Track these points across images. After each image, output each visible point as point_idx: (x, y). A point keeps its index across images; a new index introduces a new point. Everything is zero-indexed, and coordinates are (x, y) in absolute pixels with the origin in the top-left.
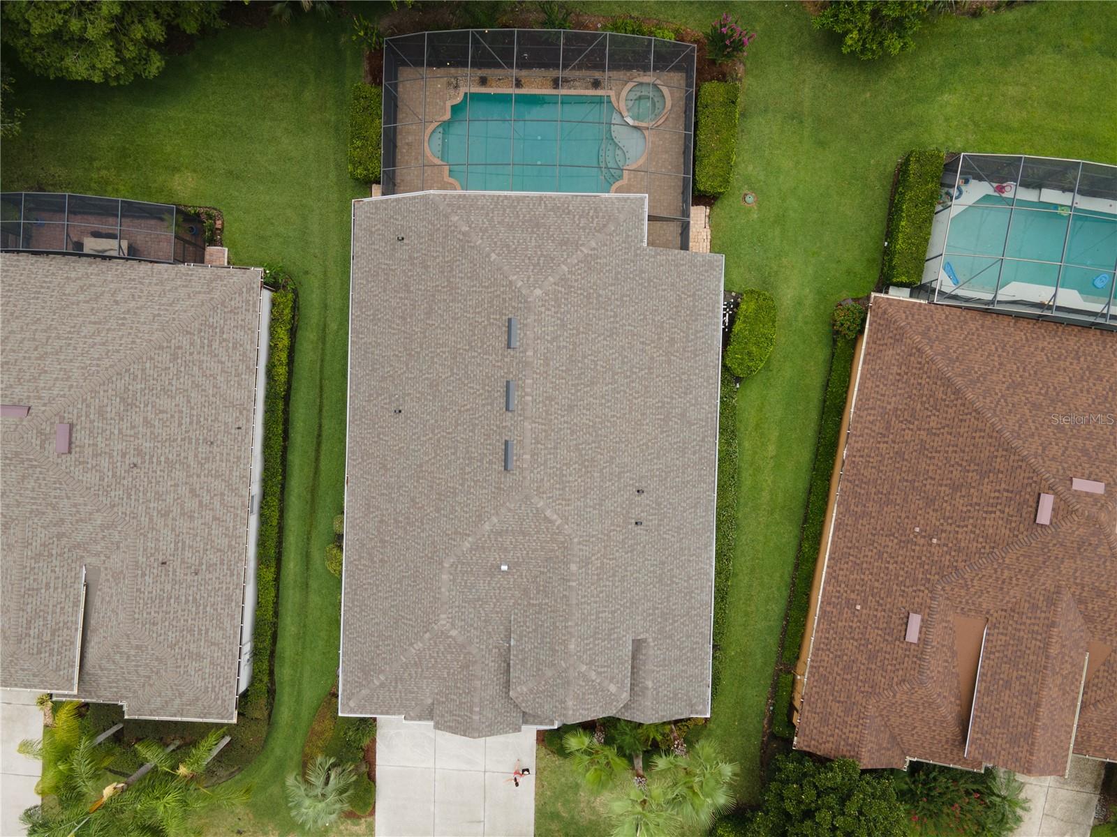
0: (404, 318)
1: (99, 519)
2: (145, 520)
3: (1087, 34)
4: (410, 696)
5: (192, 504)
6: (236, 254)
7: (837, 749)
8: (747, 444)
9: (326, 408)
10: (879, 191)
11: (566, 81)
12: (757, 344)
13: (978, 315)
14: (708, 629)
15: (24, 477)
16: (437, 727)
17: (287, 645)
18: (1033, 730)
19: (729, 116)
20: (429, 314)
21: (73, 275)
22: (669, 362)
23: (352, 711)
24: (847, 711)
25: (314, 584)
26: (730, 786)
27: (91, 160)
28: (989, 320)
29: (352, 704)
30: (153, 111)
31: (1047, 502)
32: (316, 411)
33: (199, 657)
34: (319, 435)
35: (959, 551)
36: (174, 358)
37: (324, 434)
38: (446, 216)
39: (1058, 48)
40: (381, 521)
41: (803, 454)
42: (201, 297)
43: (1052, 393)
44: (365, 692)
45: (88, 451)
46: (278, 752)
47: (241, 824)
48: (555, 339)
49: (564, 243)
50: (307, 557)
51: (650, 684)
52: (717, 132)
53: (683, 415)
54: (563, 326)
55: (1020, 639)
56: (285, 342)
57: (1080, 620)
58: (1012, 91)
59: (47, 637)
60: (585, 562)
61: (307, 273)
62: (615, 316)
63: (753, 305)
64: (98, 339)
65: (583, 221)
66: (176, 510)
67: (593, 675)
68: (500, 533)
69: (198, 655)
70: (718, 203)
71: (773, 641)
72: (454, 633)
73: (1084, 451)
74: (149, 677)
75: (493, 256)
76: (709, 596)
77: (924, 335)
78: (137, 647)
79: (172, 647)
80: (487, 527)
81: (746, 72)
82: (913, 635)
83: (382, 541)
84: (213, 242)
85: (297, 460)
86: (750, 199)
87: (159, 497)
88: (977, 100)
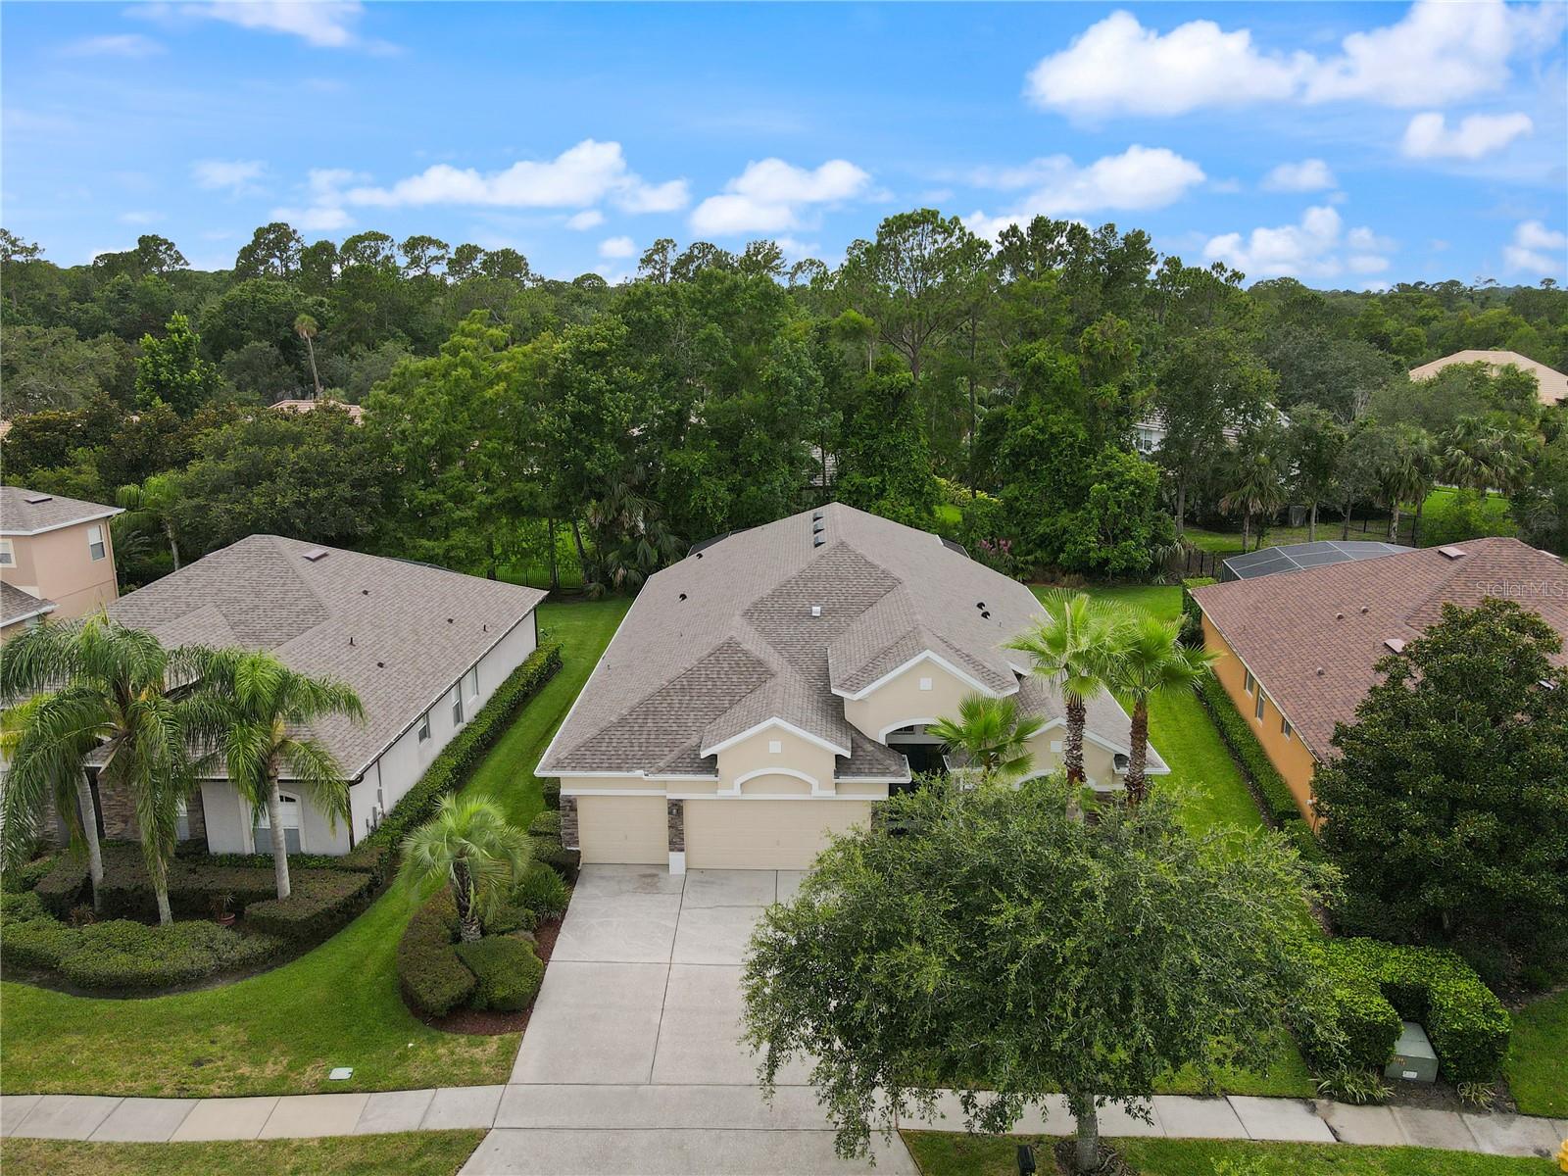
4: (664, 739)
68: (810, 580)
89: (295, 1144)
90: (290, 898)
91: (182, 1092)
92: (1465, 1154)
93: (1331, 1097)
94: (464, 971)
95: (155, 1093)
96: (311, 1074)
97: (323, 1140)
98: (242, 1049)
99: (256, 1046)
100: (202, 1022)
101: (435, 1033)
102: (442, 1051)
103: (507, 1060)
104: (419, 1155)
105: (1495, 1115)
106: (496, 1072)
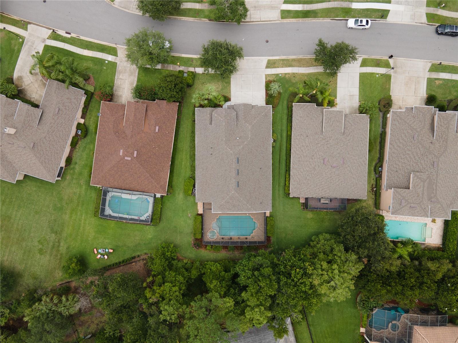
0: (260, 187)
1: (319, 145)
2: (311, 145)
3: (123, 250)
4: (257, 110)
5: (302, 148)
6: (298, 201)
7: (170, 103)
8: (188, 164)
9: (278, 169)
10: (163, 217)
11: (229, 239)
12: (188, 185)
13: (145, 191)
14: (197, 126)
15: (333, 153)
16: (251, 104)
17: (285, 117)
18: (135, 111)
19: (195, 231)
20: (255, 188)
21: (328, 194)
22: (206, 180)
23: (269, 106)
24: (169, 111)
25: (280, 131)
26: (193, 98)
27: (329, 220)
28: (143, 190)
29: (269, 108)
30: (317, 231)
31: (135, 155)
32: (280, 168)
33: (300, 117)
34: (279, 163)
35: (150, 145)
36: (306, 178)
37: (278, 163)
38: (252, 207)
39: (128, 247)
40: (264, 146)
41: (177, 162)
42: (302, 191)
43: (132, 176)
44: (266, 111)
45: (321, 159)
46: (287, 94)
47: (294, 78)
48: (229, 184)
49: (228, 202)
50: (281, 136)
51: (208, 116)
52: (198, 228)
53: (203, 170)
54: (228, 186)
55: (137, 128)
56: (287, 182)
57: (126, 132)
58: (137, 238)
59: (329, 121)
60: (222, 140)
61: (283, 197)
62: (218, 189)
63: (189, 193)
64: (321, 181)
65: (225, 207)
66: (305, 147)
67: (220, 118)
68: (239, 145)
69: (300, 118)
70: (196, 214)
71: (182, 123)
72: (248, 125)
73: (128, 165)
74: (310, 112)
75: (242, 199)
76: (197, 133)
77: (156, 187)
78: (312, 119)
79: (305, 119)
80: (241, 147)
81: (191, 242)
82: (157, 128)
83: (263, 142)
84: (303, 203)
85: (284, 157)
86: (190, 215)
87: (308, 149)
88: (144, 236)
96: (283, 75)
99: (290, 79)
104: (270, 66)
106: (267, 76)
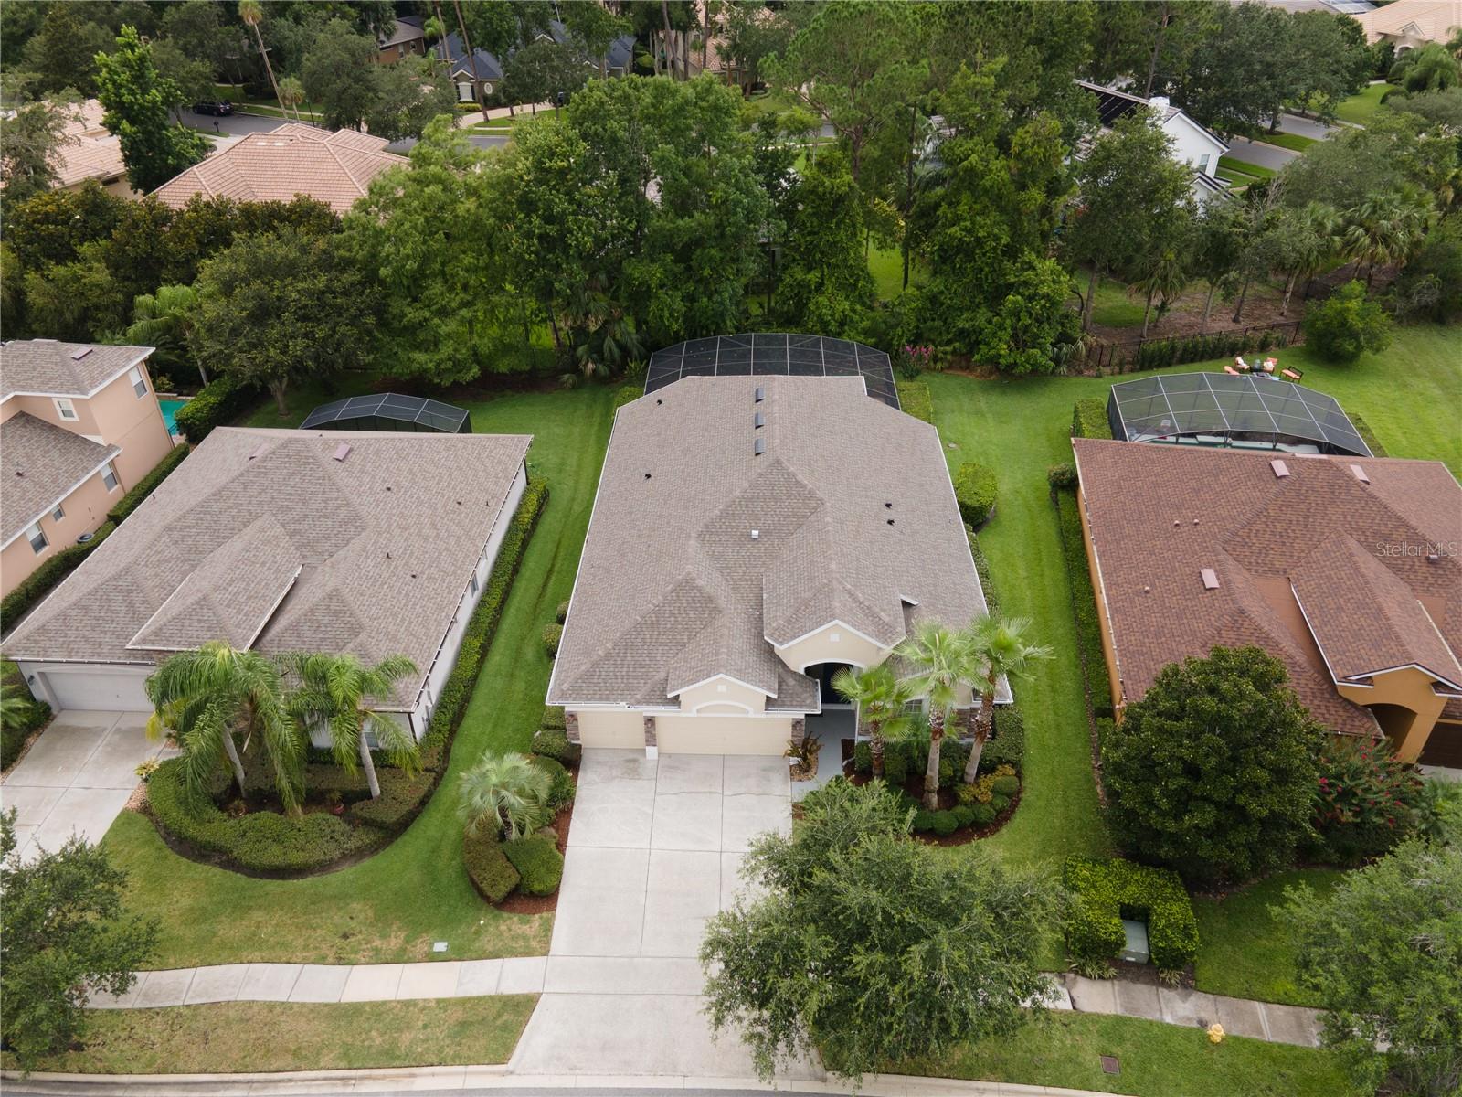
4: (640, 672)
5: (429, 532)
44: (584, 668)
45: (358, 467)
59: (242, 598)
66: (414, 530)
72: (700, 583)
87: (403, 516)
89: (421, 1005)
90: (381, 799)
91: (340, 961)
92: (1151, 1023)
93: (1077, 973)
94: (511, 871)
95: (322, 961)
96: (420, 947)
97: (438, 1001)
98: (371, 925)
99: (381, 921)
100: (341, 898)
101: (496, 912)
102: (503, 927)
103: (546, 936)
104: (499, 1015)
105: (1179, 990)
106: (540, 946)
